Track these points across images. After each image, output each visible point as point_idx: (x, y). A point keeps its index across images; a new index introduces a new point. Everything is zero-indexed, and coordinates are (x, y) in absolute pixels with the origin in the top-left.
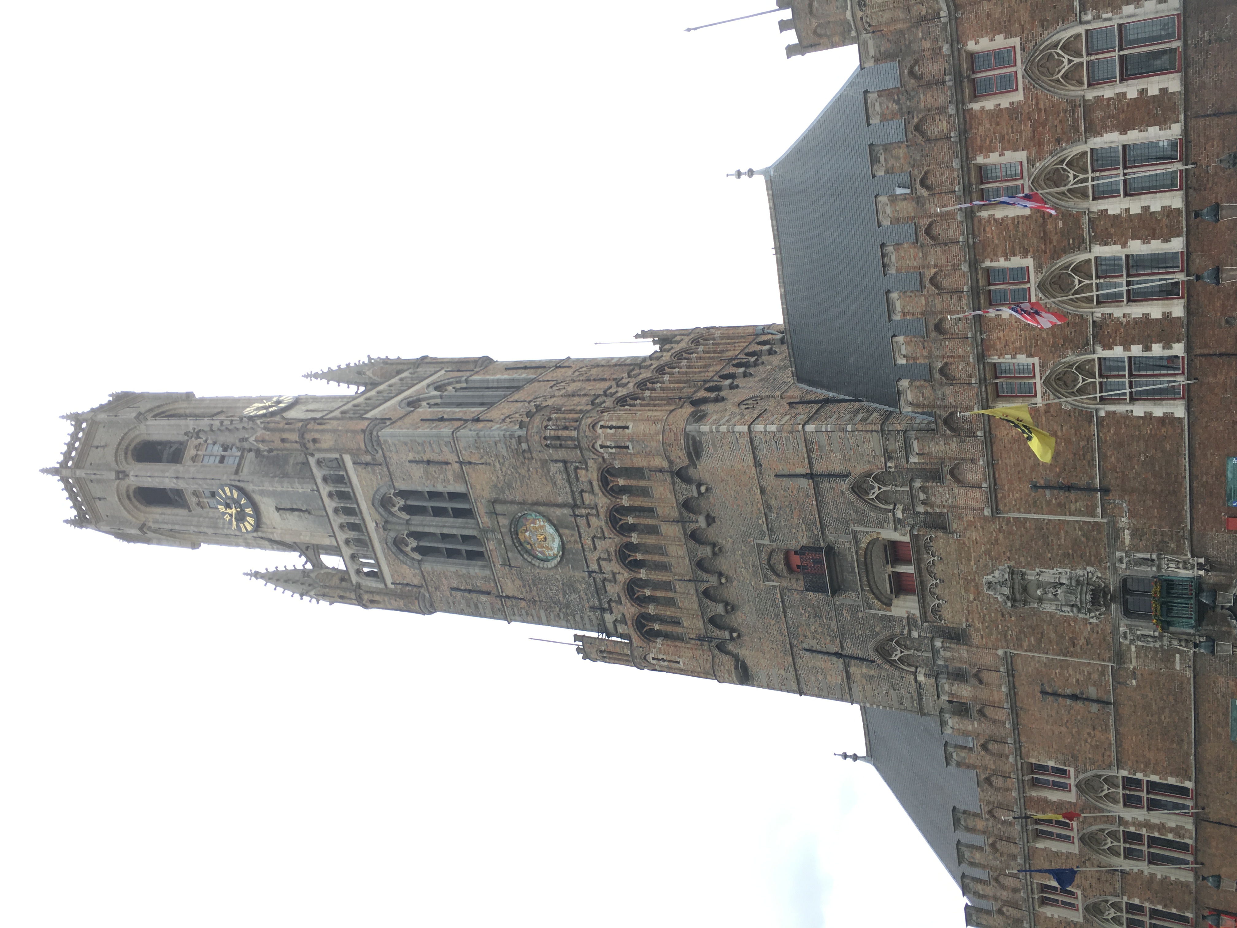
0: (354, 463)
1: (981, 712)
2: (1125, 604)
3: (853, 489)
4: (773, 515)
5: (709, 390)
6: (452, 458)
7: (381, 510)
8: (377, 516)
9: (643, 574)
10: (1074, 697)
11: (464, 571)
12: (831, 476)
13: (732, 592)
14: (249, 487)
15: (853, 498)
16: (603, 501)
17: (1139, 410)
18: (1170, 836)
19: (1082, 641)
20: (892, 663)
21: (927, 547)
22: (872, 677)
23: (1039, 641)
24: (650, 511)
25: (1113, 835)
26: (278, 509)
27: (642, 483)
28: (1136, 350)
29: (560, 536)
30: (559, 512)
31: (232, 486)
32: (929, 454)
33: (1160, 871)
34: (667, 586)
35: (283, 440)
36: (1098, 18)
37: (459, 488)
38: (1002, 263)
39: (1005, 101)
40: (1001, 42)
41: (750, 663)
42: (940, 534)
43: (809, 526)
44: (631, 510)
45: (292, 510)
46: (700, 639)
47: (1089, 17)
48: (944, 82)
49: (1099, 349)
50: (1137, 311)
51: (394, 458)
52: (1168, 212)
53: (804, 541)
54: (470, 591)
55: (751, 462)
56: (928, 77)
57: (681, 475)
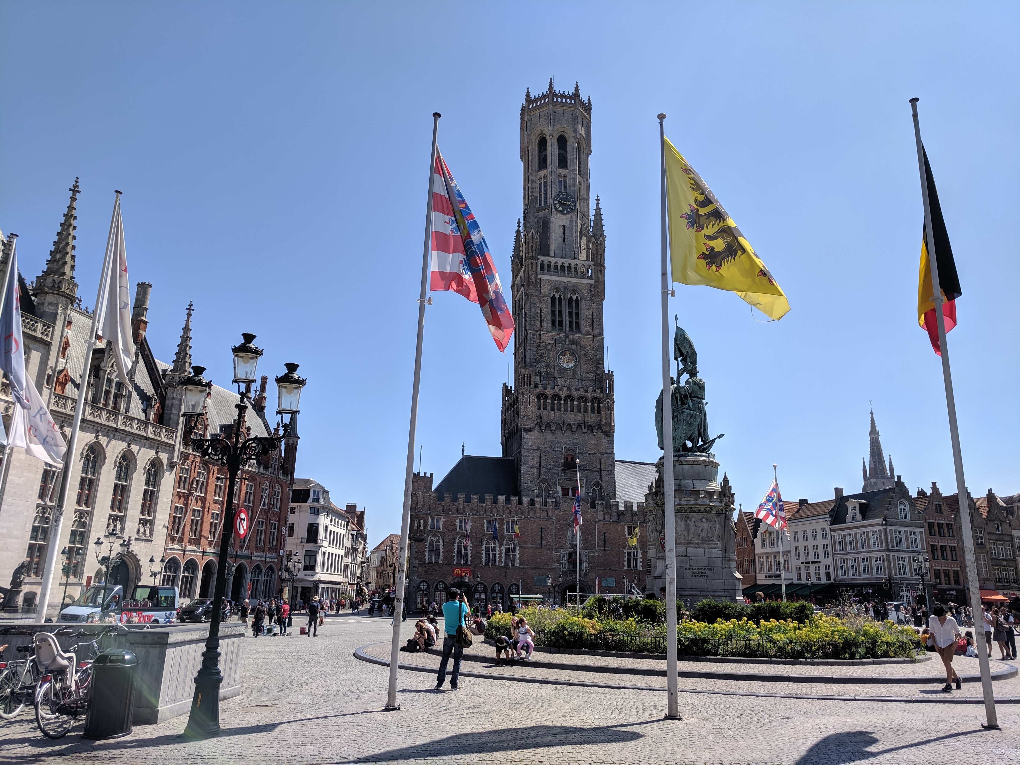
0: (591, 284)
1: (531, 509)
3: (597, 481)
4: (587, 455)
6: (594, 333)
7: (572, 289)
8: (570, 285)
9: (563, 402)
10: (541, 536)
11: (549, 318)
12: (601, 476)
13: (558, 433)
15: (594, 481)
16: (589, 395)
18: (497, 559)
19: (560, 540)
20: (539, 483)
22: (533, 475)
23: (558, 529)
24: (586, 411)
26: (564, 226)
29: (569, 370)
34: (559, 410)
37: (582, 330)
42: (589, 506)
43: (584, 466)
44: (586, 405)
45: (564, 234)
46: (541, 417)
49: (641, 551)
54: (541, 318)
55: (604, 451)
57: (600, 427)
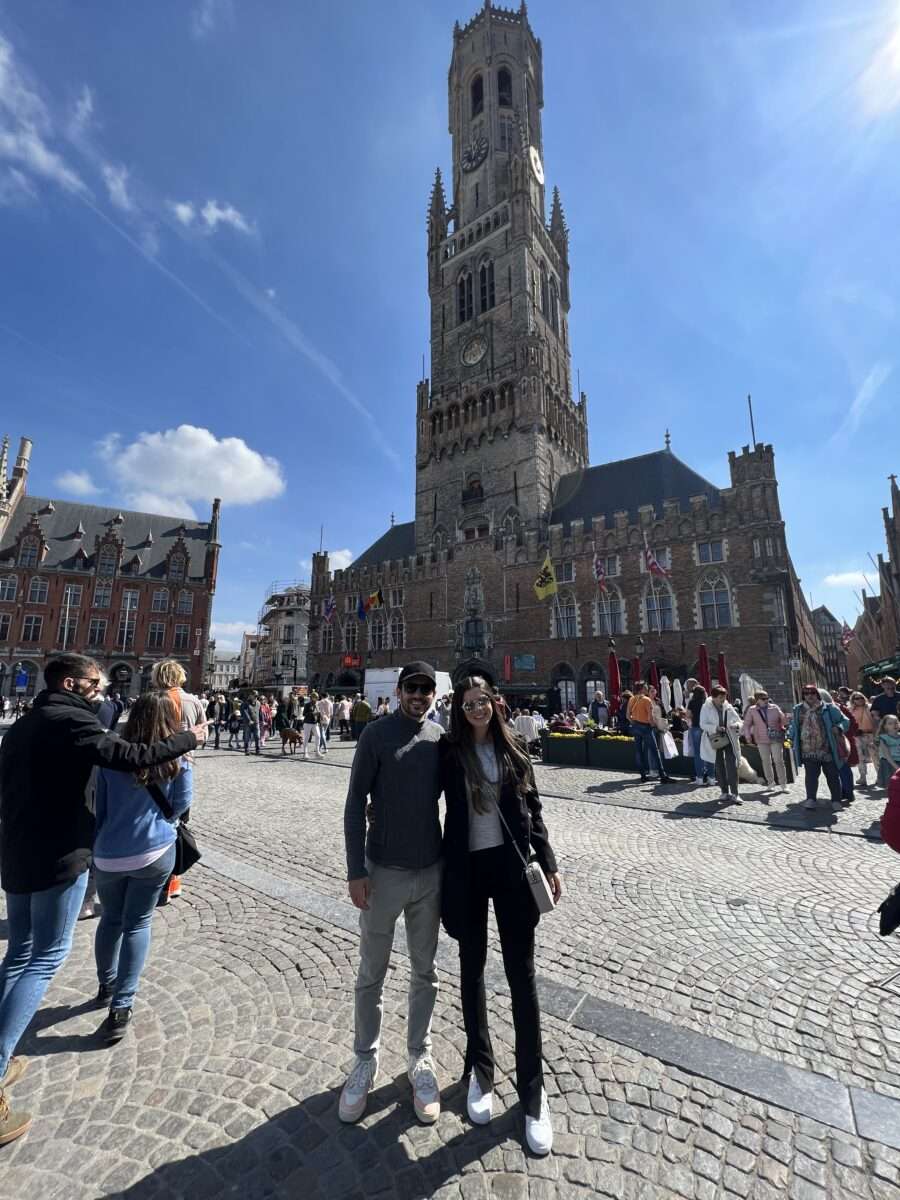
0: (507, 231)
1: (419, 570)
2: (471, 621)
3: (511, 507)
4: (496, 472)
5: (556, 434)
6: (513, 294)
7: (482, 253)
8: (479, 250)
9: (462, 411)
10: (431, 605)
11: (454, 311)
12: (517, 498)
13: (458, 457)
14: (487, 161)
15: (508, 508)
16: (496, 385)
17: (553, 622)
18: (383, 642)
19: (454, 606)
20: (435, 533)
21: (487, 543)
22: (427, 523)
23: (452, 590)
24: (493, 410)
25: (380, 622)
26: (477, 185)
27: (507, 404)
28: (579, 619)
29: (476, 364)
30: (489, 361)
31: (487, 148)
32: (529, 540)
33: (370, 639)
34: (457, 424)
35: (517, 179)
36: (733, 594)
37: (497, 301)
38: (618, 563)
39: (696, 558)
40: (726, 553)
41: (427, 469)
42: (493, 548)
43: (493, 490)
44: (493, 400)
45: (477, 194)
46: (435, 444)
47: (734, 590)
48: (708, 530)
49: (579, 605)
50: (596, 618)
51: (511, 256)
52: (640, 627)
53: (485, 489)
55: (520, 459)
56: (710, 522)
57: (512, 425)
